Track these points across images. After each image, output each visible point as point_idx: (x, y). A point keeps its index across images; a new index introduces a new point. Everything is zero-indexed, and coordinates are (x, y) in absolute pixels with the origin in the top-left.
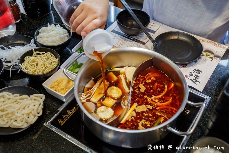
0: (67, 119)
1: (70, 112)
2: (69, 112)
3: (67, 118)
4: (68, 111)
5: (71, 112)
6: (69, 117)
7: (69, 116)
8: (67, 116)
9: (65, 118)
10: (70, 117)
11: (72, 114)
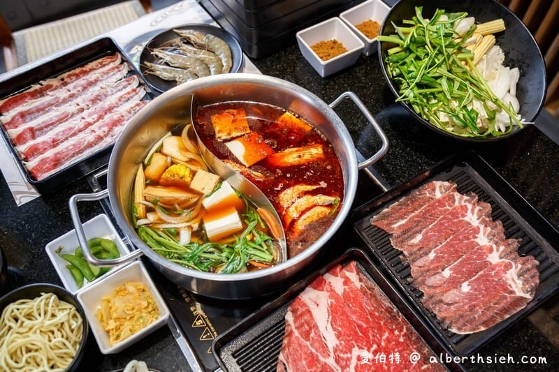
0: (215, 333)
1: (200, 321)
2: (197, 324)
3: (213, 333)
4: (195, 324)
5: (199, 319)
6: (212, 328)
7: (207, 326)
8: (207, 332)
9: (210, 337)
10: (213, 326)
11: (207, 320)
